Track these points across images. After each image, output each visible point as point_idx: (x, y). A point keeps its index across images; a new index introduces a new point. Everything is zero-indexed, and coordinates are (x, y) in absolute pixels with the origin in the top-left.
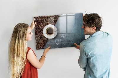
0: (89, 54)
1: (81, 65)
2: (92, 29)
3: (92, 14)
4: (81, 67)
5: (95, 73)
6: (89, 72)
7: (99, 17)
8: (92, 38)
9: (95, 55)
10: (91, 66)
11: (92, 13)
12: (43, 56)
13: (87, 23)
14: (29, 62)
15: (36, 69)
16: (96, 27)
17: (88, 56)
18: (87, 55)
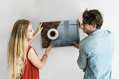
0: (89, 54)
1: (81, 66)
2: (92, 26)
3: (92, 11)
4: (81, 68)
5: (95, 74)
6: (89, 73)
7: (99, 13)
8: (92, 36)
9: (95, 55)
10: (91, 66)
11: (93, 9)
12: (45, 56)
13: (87, 20)
14: (30, 62)
15: (38, 69)
16: (97, 24)
17: (89, 56)
18: (87, 55)
